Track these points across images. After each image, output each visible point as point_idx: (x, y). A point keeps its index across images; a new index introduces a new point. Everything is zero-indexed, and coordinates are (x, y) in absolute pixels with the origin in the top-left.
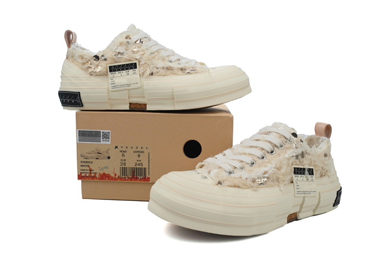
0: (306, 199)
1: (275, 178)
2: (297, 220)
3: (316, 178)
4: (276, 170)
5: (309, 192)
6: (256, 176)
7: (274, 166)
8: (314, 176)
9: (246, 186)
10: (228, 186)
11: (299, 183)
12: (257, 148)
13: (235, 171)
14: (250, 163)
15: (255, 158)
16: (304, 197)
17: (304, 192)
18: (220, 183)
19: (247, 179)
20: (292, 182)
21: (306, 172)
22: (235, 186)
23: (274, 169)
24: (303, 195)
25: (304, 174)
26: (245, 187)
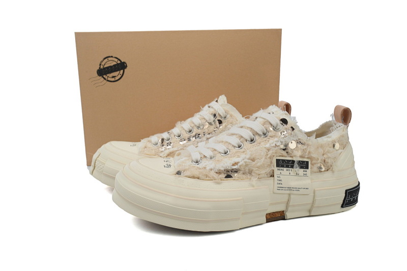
0: (292, 196)
1: (247, 171)
2: (284, 219)
3: (312, 172)
4: (250, 161)
5: (298, 189)
6: (222, 167)
7: (248, 157)
8: (309, 171)
9: (209, 177)
10: (186, 176)
11: (282, 178)
12: (237, 136)
13: (204, 160)
14: (223, 152)
15: (230, 147)
16: (289, 195)
17: (290, 189)
18: (179, 173)
19: (211, 170)
20: (272, 176)
21: (296, 165)
22: (193, 177)
23: (247, 160)
24: (288, 192)
25: (292, 167)
26: (207, 179)
